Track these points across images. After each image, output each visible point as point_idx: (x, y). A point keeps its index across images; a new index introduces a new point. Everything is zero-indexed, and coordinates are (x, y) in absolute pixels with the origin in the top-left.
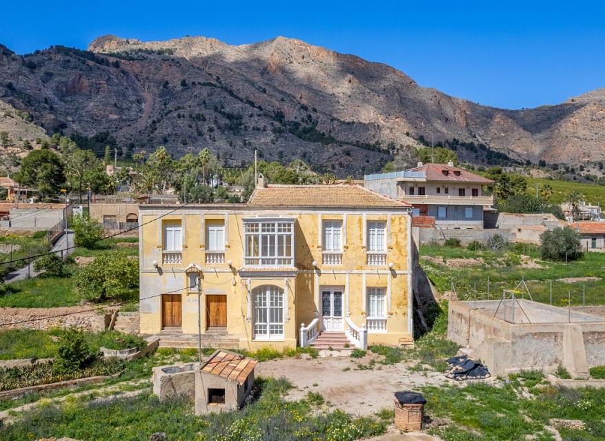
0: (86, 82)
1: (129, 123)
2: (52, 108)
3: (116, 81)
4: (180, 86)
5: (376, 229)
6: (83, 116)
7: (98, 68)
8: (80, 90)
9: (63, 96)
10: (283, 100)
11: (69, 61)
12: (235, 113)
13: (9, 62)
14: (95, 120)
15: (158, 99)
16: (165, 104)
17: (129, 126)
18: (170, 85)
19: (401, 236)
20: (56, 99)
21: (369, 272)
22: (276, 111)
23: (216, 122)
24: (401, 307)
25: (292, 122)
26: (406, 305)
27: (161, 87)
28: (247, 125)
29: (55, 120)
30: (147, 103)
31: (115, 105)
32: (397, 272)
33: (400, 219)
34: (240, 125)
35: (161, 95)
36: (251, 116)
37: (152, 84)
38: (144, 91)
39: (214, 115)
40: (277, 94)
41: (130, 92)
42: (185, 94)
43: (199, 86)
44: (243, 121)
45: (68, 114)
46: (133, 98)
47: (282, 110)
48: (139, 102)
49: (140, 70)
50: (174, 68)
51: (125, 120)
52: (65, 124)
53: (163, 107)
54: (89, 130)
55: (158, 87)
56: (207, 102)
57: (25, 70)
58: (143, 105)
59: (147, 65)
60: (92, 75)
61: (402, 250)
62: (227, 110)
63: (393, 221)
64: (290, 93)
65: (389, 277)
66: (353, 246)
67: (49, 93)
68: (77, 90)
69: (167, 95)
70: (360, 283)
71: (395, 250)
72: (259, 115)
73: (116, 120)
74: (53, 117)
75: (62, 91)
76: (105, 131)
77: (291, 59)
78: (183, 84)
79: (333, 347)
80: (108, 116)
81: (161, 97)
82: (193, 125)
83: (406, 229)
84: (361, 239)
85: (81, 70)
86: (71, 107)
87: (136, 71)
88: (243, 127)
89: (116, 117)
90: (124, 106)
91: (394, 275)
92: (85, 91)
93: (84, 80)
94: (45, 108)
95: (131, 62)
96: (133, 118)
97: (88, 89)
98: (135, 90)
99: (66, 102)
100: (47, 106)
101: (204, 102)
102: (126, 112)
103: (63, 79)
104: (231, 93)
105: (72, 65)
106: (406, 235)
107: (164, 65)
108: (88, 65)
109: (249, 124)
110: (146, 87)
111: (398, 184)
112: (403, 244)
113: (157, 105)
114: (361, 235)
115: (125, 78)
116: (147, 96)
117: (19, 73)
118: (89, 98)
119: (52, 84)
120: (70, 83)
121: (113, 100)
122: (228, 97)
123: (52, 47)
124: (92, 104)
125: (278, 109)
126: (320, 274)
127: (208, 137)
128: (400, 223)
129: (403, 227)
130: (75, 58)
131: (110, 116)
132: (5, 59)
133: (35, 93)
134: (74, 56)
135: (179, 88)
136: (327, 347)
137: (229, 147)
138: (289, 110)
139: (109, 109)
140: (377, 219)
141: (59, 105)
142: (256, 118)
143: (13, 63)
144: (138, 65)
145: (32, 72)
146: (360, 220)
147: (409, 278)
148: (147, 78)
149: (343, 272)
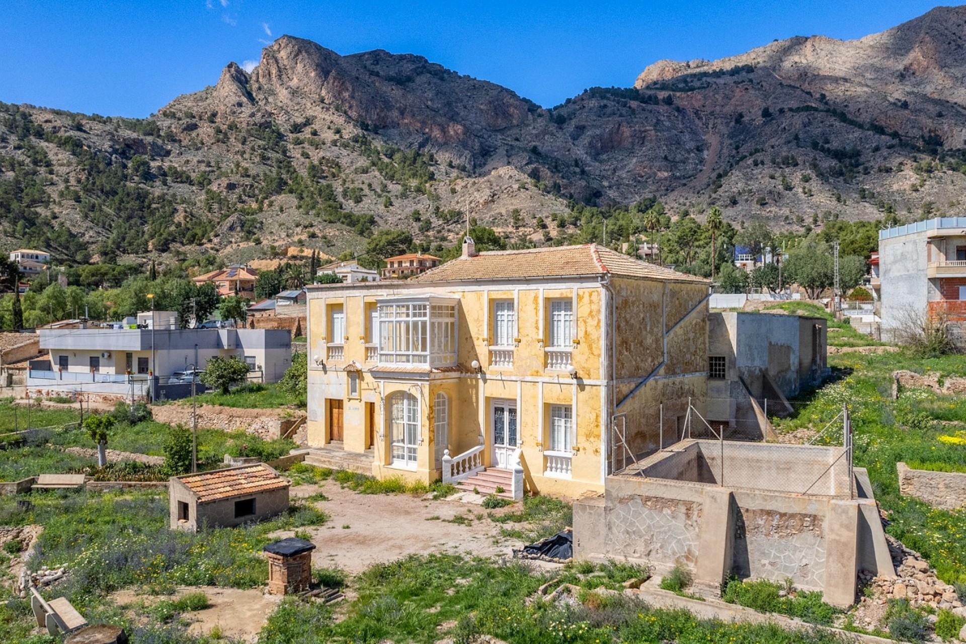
0: (626, 131)
1: (684, 181)
2: (583, 172)
3: (667, 124)
4: (760, 118)
5: (563, 313)
6: (622, 179)
7: (644, 110)
8: (620, 143)
9: (598, 154)
10: (940, 115)
11: (605, 106)
12: (847, 148)
13: (534, 120)
14: (639, 182)
15: (728, 142)
16: (737, 148)
17: (685, 185)
18: (746, 119)
19: (592, 322)
20: (589, 159)
21: (546, 379)
22: (927, 135)
23: (814, 166)
24: (592, 439)
25: (959, 150)
26: (598, 436)
27: (733, 124)
28: (867, 165)
29: (587, 187)
30: (711, 149)
31: (666, 158)
32: (586, 382)
33: (590, 295)
34: (857, 166)
35: (731, 136)
36: (877, 149)
37: (719, 121)
38: (706, 133)
39: (812, 155)
40: (930, 107)
41: (687, 137)
42: (768, 130)
43: (789, 114)
44: (862, 159)
45: (604, 177)
46: (691, 145)
47: (939, 133)
48: (699, 149)
49: (701, 103)
50: (752, 92)
51: (679, 178)
52: (599, 192)
53: (734, 152)
54: (630, 196)
55: (727, 124)
56: (801, 136)
57: (552, 127)
58: (706, 152)
59: (711, 94)
60: (635, 120)
61: (594, 346)
62: (835, 145)
63: (580, 297)
64: (955, 101)
65: (574, 388)
66: (526, 338)
67: (580, 152)
68: (615, 144)
69: (741, 133)
70: (535, 397)
71: (583, 346)
72: (890, 147)
73: (666, 179)
74: (584, 183)
75: (595, 147)
76: (651, 196)
77: (959, 42)
78: (766, 113)
79: (479, 489)
80: (655, 174)
81: (731, 138)
82: (777, 175)
83: (599, 311)
84: (537, 328)
85: (621, 115)
86: (607, 168)
87: (697, 105)
88: (861, 168)
89: (666, 174)
90: (679, 157)
91: (582, 387)
92: (626, 144)
93: (625, 129)
94: (575, 172)
95: (689, 93)
96: (690, 173)
97: (630, 140)
98: (694, 133)
99: (601, 162)
100: (578, 170)
101: (796, 138)
102: (681, 166)
103: (598, 132)
104: (843, 117)
105: (608, 111)
106: (599, 321)
107: (738, 90)
108: (630, 107)
109: (872, 163)
110: (710, 126)
111: (929, 243)
112: (594, 336)
113: (724, 151)
114: (537, 321)
115: (680, 118)
116: (712, 139)
117: (545, 132)
118: (631, 152)
119: (585, 140)
120: (606, 136)
121: (663, 151)
122: (837, 124)
123: (586, 91)
124: (634, 160)
125: (930, 131)
126: (485, 381)
127: (800, 190)
128: (591, 302)
129: (594, 307)
130: (614, 100)
131: (659, 174)
132: (530, 116)
133: (564, 155)
134: (612, 98)
135: (760, 120)
136: (472, 488)
137: (835, 202)
138: (952, 131)
139: (657, 164)
140: (558, 296)
141: (594, 167)
142: (885, 152)
143: (539, 120)
144: (699, 97)
145: (561, 128)
146: (536, 298)
147: (603, 391)
148: (712, 113)
149: (514, 378)
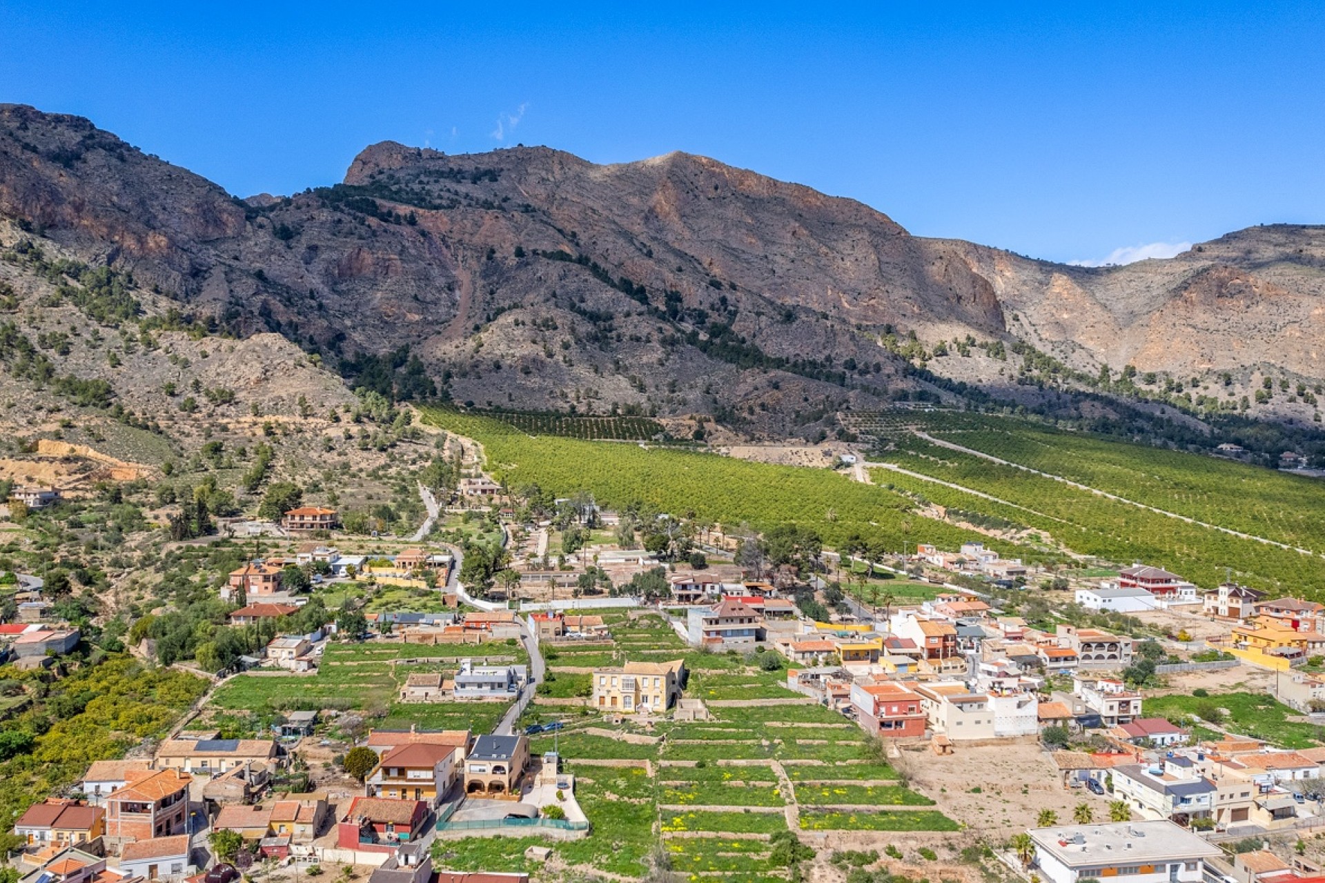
0: (368, 258)
1: (437, 328)
2: (321, 307)
3: (413, 251)
4: (513, 257)
6: (366, 317)
7: (385, 231)
8: (360, 270)
9: (335, 283)
10: (680, 269)
11: (340, 221)
12: (602, 310)
13: (254, 232)
14: (386, 322)
15: (480, 282)
16: (492, 293)
17: (439, 333)
18: (498, 255)
20: (326, 289)
22: (668, 290)
23: (573, 330)
25: (695, 310)
27: (484, 259)
28: (621, 331)
29: (328, 328)
30: (464, 288)
31: (416, 298)
34: (610, 331)
35: (485, 275)
36: (627, 314)
37: (469, 253)
38: (455, 269)
39: (570, 317)
40: (671, 259)
41: (435, 271)
42: (523, 275)
43: (544, 260)
44: (615, 324)
45: (345, 314)
46: (441, 282)
47: (679, 289)
48: (450, 288)
49: (448, 227)
50: (503, 221)
51: (431, 323)
52: (343, 334)
53: (489, 297)
54: (378, 341)
55: (479, 258)
56: (558, 292)
57: (279, 245)
58: (457, 292)
59: (459, 217)
60: (377, 244)
62: (590, 305)
64: (692, 253)
67: (315, 280)
68: (355, 271)
69: (494, 273)
73: (417, 323)
74: (324, 323)
75: (332, 275)
76: (402, 343)
77: (696, 192)
78: (520, 253)
80: (405, 315)
81: (484, 278)
82: (538, 339)
85: (361, 238)
86: (348, 302)
87: (444, 229)
88: (614, 334)
89: (417, 317)
90: (429, 297)
92: (367, 272)
93: (366, 255)
94: (312, 307)
95: (434, 212)
96: (444, 318)
97: (372, 268)
98: (443, 266)
99: (339, 293)
100: (314, 303)
101: (554, 294)
102: (432, 308)
103: (335, 256)
105: (346, 228)
107: (487, 217)
108: (369, 226)
109: (624, 330)
110: (460, 258)
113: (478, 293)
115: (426, 245)
116: (462, 275)
117: (271, 251)
118: (374, 284)
119: (319, 265)
120: (344, 262)
121: (411, 289)
122: (591, 279)
123: (309, 191)
124: (379, 295)
125: (672, 286)
127: (561, 358)
130: (349, 214)
131: (409, 315)
133: (296, 284)
134: (346, 210)
135: (513, 261)
137: (593, 375)
138: (690, 289)
139: (406, 304)
141: (330, 300)
144: (445, 219)
145: (289, 247)
148: (460, 241)
